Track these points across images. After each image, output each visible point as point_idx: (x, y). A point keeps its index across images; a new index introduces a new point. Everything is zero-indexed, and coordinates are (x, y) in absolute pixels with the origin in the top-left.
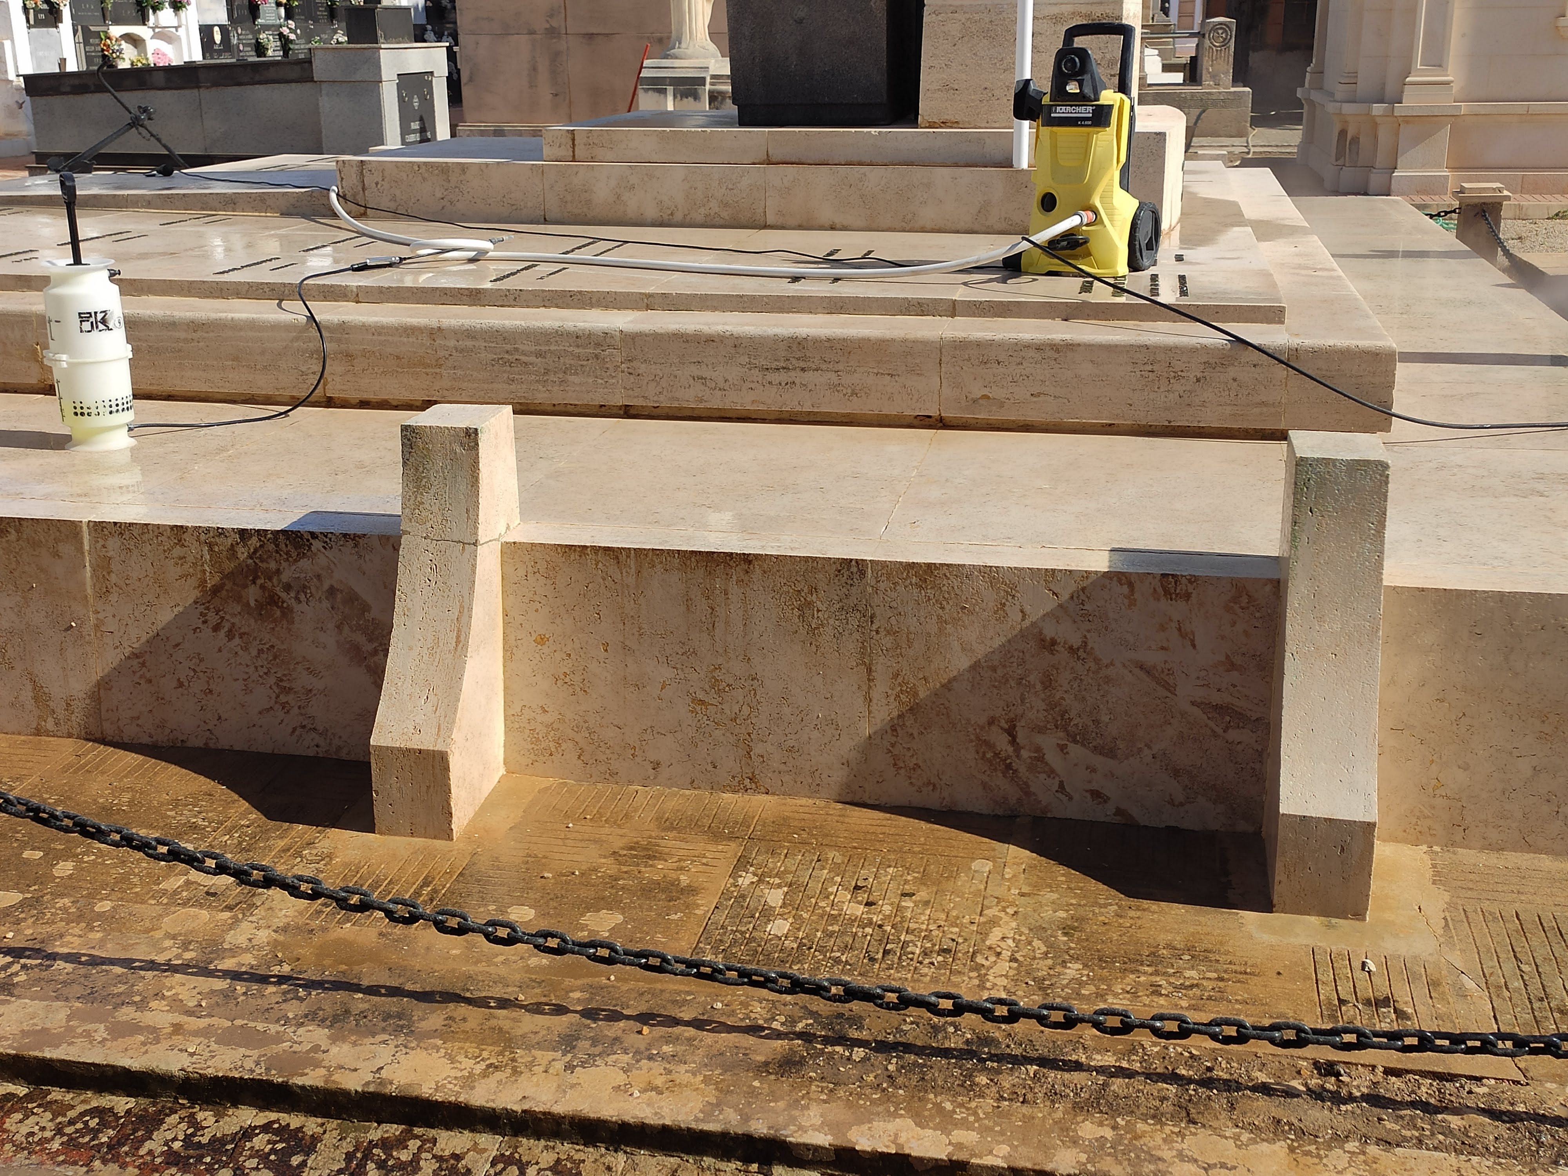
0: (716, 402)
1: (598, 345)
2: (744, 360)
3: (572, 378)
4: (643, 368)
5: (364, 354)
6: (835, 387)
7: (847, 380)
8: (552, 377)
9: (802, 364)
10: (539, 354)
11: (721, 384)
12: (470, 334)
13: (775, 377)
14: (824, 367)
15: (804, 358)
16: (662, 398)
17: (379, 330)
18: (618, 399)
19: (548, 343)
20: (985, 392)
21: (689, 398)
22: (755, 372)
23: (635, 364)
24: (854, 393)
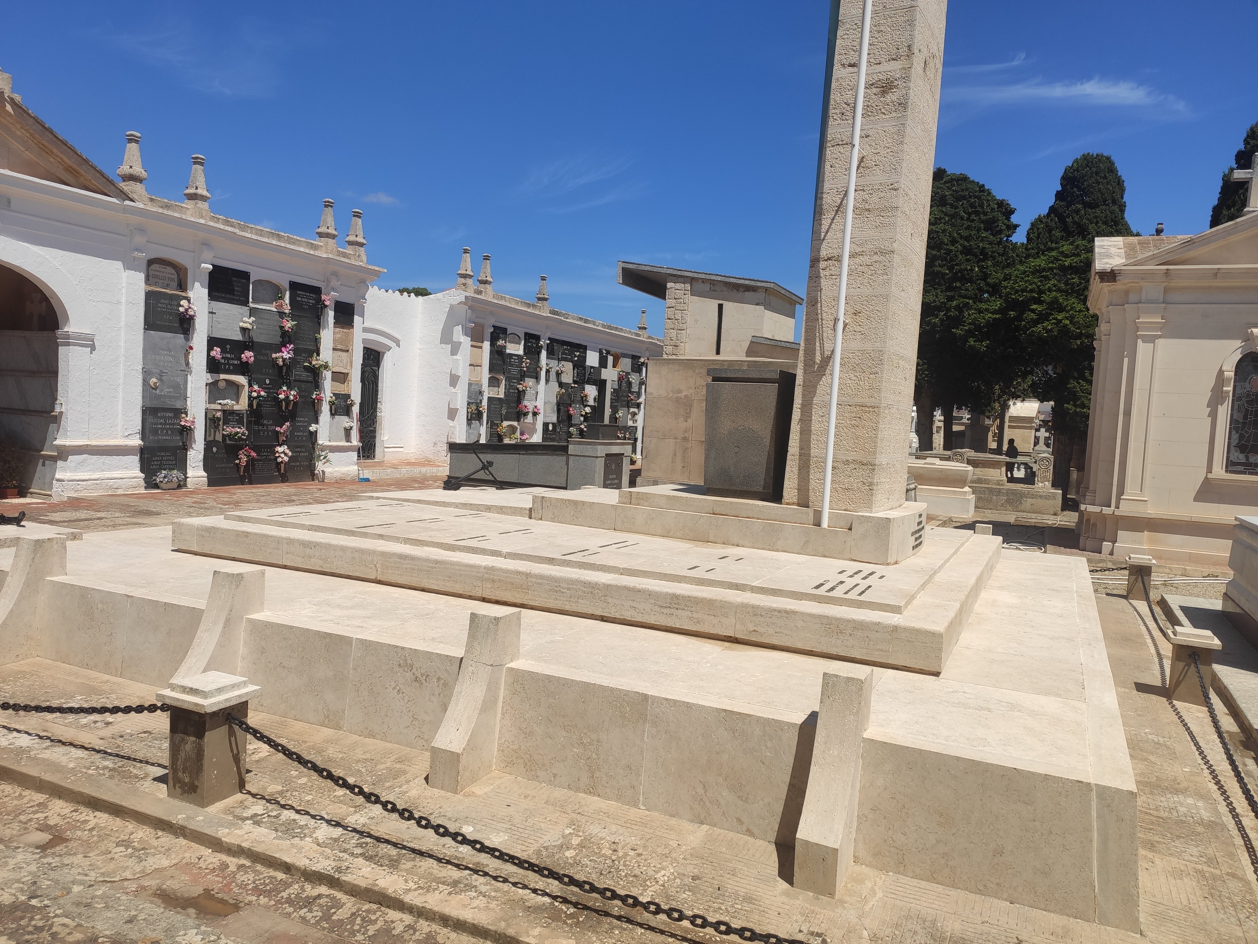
0: (639, 619)
1: (593, 588)
2: (653, 601)
3: (580, 601)
4: (610, 600)
5: (499, 581)
6: (690, 618)
7: (695, 615)
8: (572, 600)
9: (677, 606)
10: (569, 589)
11: (642, 611)
12: (542, 577)
13: (665, 611)
14: (686, 608)
15: (678, 604)
16: (617, 614)
17: (506, 571)
18: (599, 612)
19: (573, 584)
20: (755, 628)
21: (628, 615)
22: (657, 607)
23: (607, 598)
24: (698, 622)
